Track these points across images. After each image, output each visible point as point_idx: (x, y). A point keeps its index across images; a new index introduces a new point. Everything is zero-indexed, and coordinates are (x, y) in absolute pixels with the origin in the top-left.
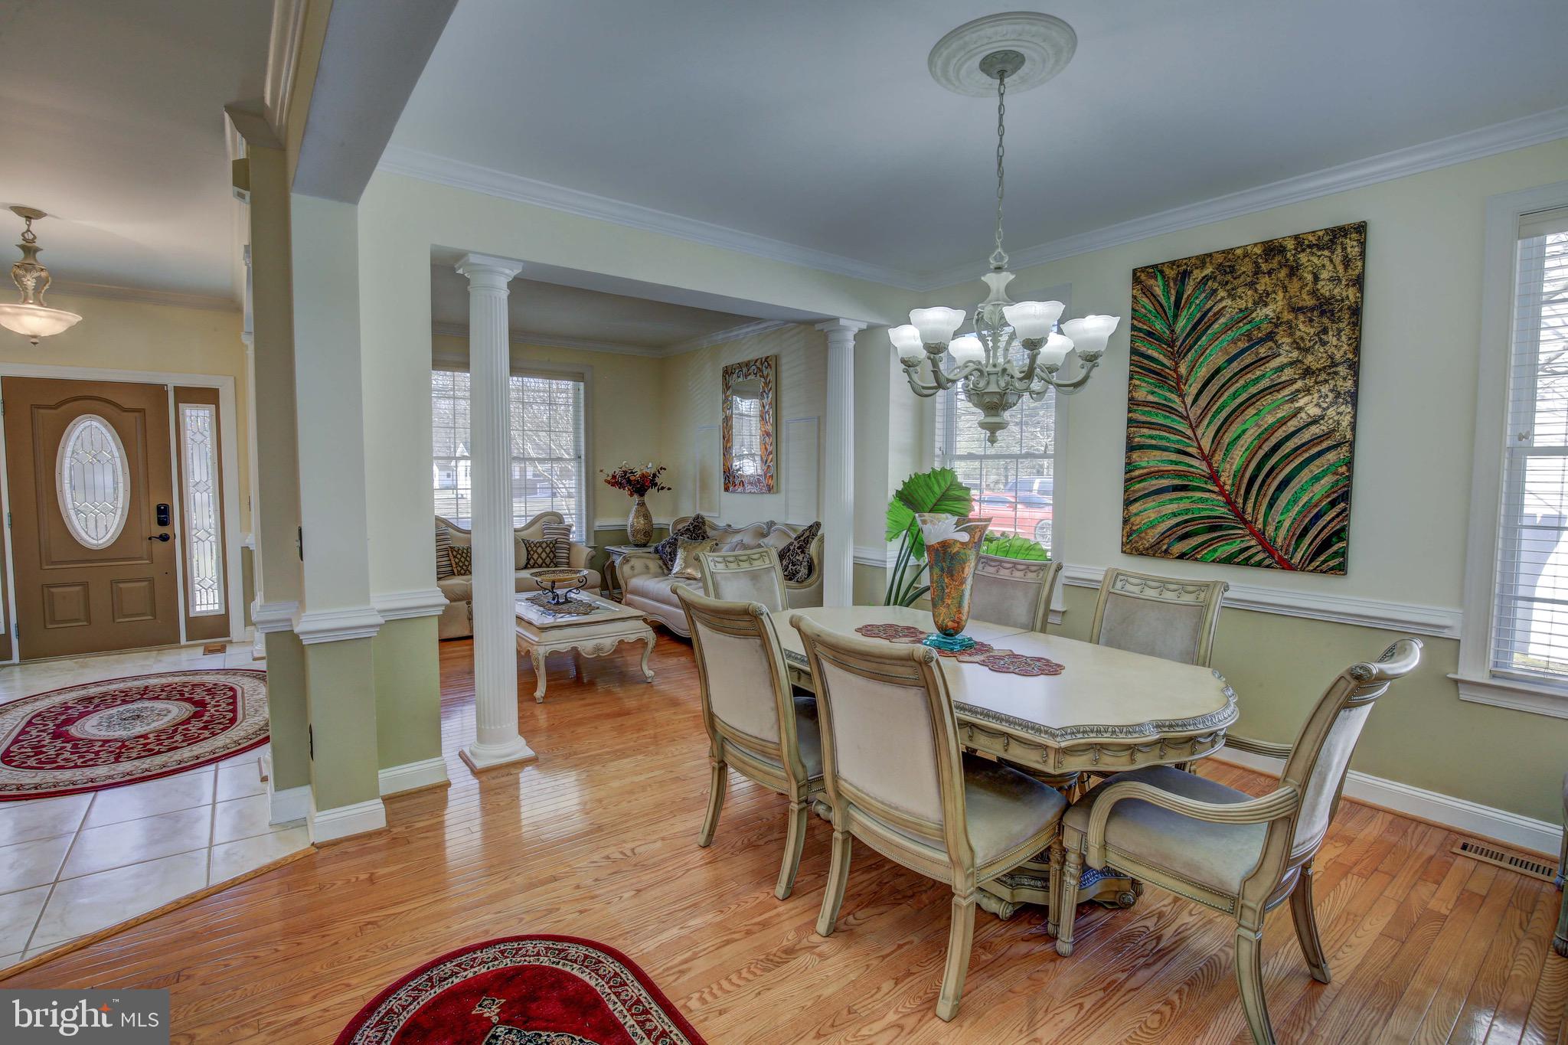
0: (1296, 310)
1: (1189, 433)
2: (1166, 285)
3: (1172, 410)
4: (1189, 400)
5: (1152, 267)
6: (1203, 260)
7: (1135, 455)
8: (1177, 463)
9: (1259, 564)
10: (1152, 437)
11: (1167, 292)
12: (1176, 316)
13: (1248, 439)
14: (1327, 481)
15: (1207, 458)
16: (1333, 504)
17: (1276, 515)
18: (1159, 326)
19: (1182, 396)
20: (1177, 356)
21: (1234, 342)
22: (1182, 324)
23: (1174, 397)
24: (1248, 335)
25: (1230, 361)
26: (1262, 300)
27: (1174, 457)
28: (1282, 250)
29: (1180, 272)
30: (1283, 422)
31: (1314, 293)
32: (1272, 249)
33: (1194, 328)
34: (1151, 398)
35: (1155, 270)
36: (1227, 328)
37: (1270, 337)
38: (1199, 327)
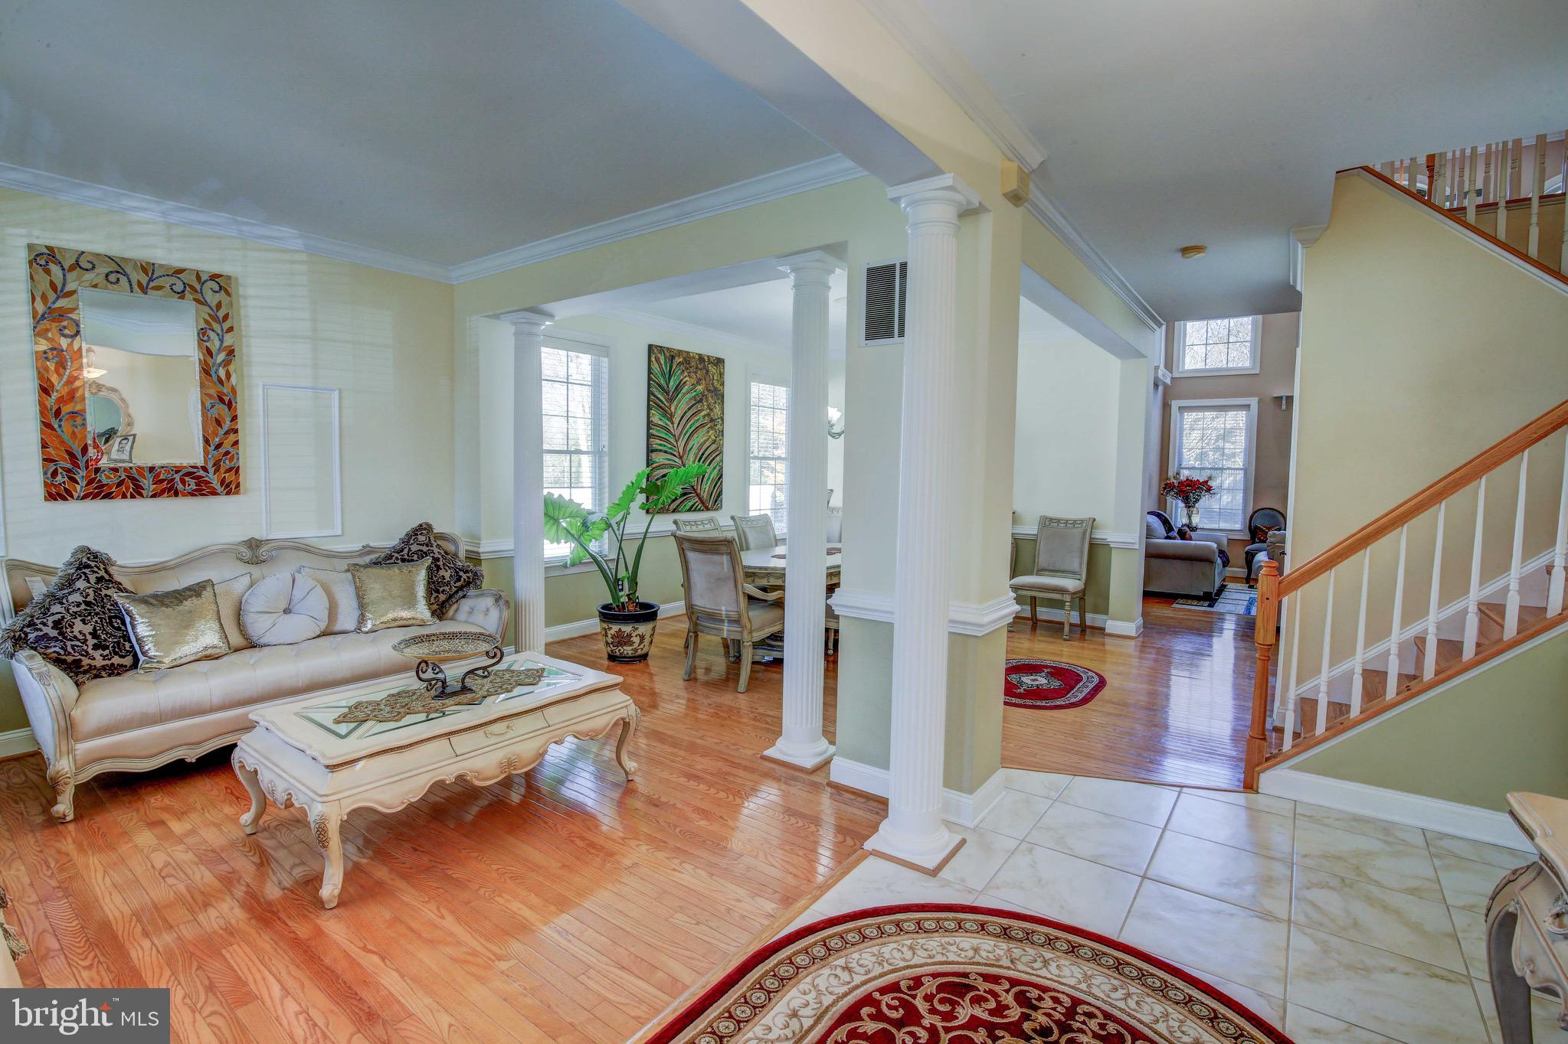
0: (709, 391)
1: (675, 443)
2: (665, 358)
3: (669, 431)
4: (675, 426)
5: (661, 347)
6: (680, 352)
7: (653, 455)
8: (670, 460)
9: (699, 510)
10: (660, 445)
11: (666, 363)
12: (670, 379)
13: (694, 450)
14: (718, 468)
15: (681, 458)
16: (719, 479)
17: (704, 486)
18: (662, 382)
19: (673, 423)
20: (671, 401)
21: (691, 399)
22: (672, 384)
23: (669, 423)
24: (694, 397)
25: (689, 409)
26: (699, 382)
27: (670, 457)
28: (704, 361)
29: (672, 355)
30: (705, 441)
31: (713, 384)
32: (701, 358)
33: (676, 387)
34: (660, 423)
35: (661, 349)
36: (688, 392)
37: (701, 401)
38: (679, 387)
